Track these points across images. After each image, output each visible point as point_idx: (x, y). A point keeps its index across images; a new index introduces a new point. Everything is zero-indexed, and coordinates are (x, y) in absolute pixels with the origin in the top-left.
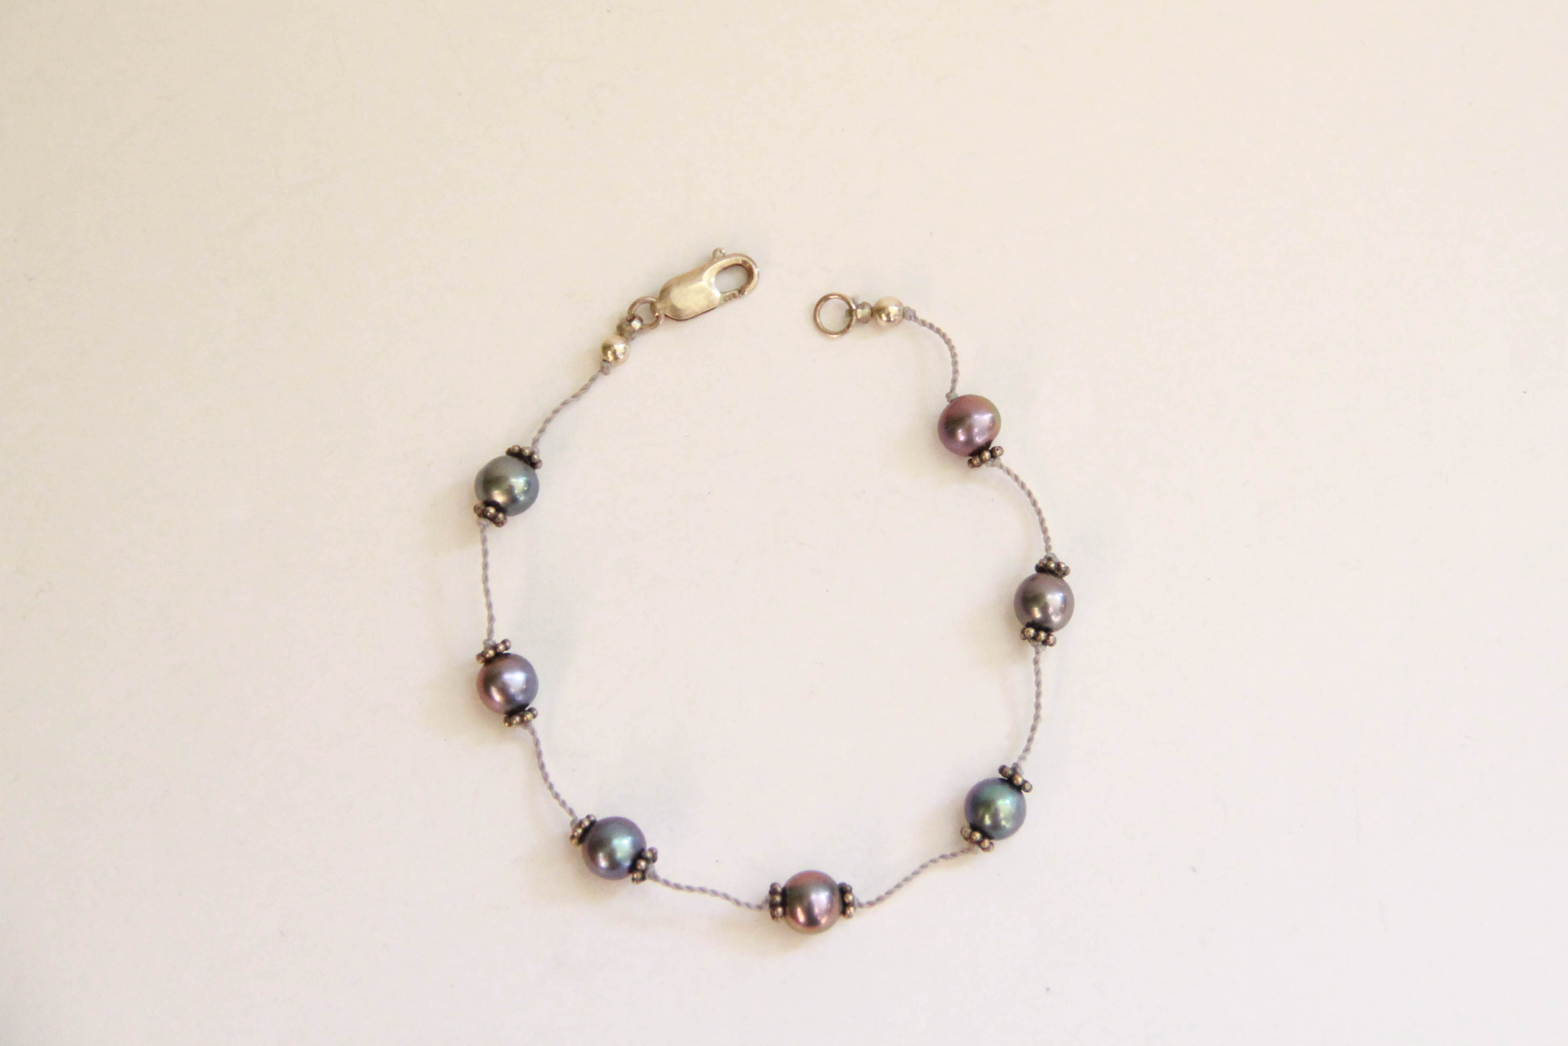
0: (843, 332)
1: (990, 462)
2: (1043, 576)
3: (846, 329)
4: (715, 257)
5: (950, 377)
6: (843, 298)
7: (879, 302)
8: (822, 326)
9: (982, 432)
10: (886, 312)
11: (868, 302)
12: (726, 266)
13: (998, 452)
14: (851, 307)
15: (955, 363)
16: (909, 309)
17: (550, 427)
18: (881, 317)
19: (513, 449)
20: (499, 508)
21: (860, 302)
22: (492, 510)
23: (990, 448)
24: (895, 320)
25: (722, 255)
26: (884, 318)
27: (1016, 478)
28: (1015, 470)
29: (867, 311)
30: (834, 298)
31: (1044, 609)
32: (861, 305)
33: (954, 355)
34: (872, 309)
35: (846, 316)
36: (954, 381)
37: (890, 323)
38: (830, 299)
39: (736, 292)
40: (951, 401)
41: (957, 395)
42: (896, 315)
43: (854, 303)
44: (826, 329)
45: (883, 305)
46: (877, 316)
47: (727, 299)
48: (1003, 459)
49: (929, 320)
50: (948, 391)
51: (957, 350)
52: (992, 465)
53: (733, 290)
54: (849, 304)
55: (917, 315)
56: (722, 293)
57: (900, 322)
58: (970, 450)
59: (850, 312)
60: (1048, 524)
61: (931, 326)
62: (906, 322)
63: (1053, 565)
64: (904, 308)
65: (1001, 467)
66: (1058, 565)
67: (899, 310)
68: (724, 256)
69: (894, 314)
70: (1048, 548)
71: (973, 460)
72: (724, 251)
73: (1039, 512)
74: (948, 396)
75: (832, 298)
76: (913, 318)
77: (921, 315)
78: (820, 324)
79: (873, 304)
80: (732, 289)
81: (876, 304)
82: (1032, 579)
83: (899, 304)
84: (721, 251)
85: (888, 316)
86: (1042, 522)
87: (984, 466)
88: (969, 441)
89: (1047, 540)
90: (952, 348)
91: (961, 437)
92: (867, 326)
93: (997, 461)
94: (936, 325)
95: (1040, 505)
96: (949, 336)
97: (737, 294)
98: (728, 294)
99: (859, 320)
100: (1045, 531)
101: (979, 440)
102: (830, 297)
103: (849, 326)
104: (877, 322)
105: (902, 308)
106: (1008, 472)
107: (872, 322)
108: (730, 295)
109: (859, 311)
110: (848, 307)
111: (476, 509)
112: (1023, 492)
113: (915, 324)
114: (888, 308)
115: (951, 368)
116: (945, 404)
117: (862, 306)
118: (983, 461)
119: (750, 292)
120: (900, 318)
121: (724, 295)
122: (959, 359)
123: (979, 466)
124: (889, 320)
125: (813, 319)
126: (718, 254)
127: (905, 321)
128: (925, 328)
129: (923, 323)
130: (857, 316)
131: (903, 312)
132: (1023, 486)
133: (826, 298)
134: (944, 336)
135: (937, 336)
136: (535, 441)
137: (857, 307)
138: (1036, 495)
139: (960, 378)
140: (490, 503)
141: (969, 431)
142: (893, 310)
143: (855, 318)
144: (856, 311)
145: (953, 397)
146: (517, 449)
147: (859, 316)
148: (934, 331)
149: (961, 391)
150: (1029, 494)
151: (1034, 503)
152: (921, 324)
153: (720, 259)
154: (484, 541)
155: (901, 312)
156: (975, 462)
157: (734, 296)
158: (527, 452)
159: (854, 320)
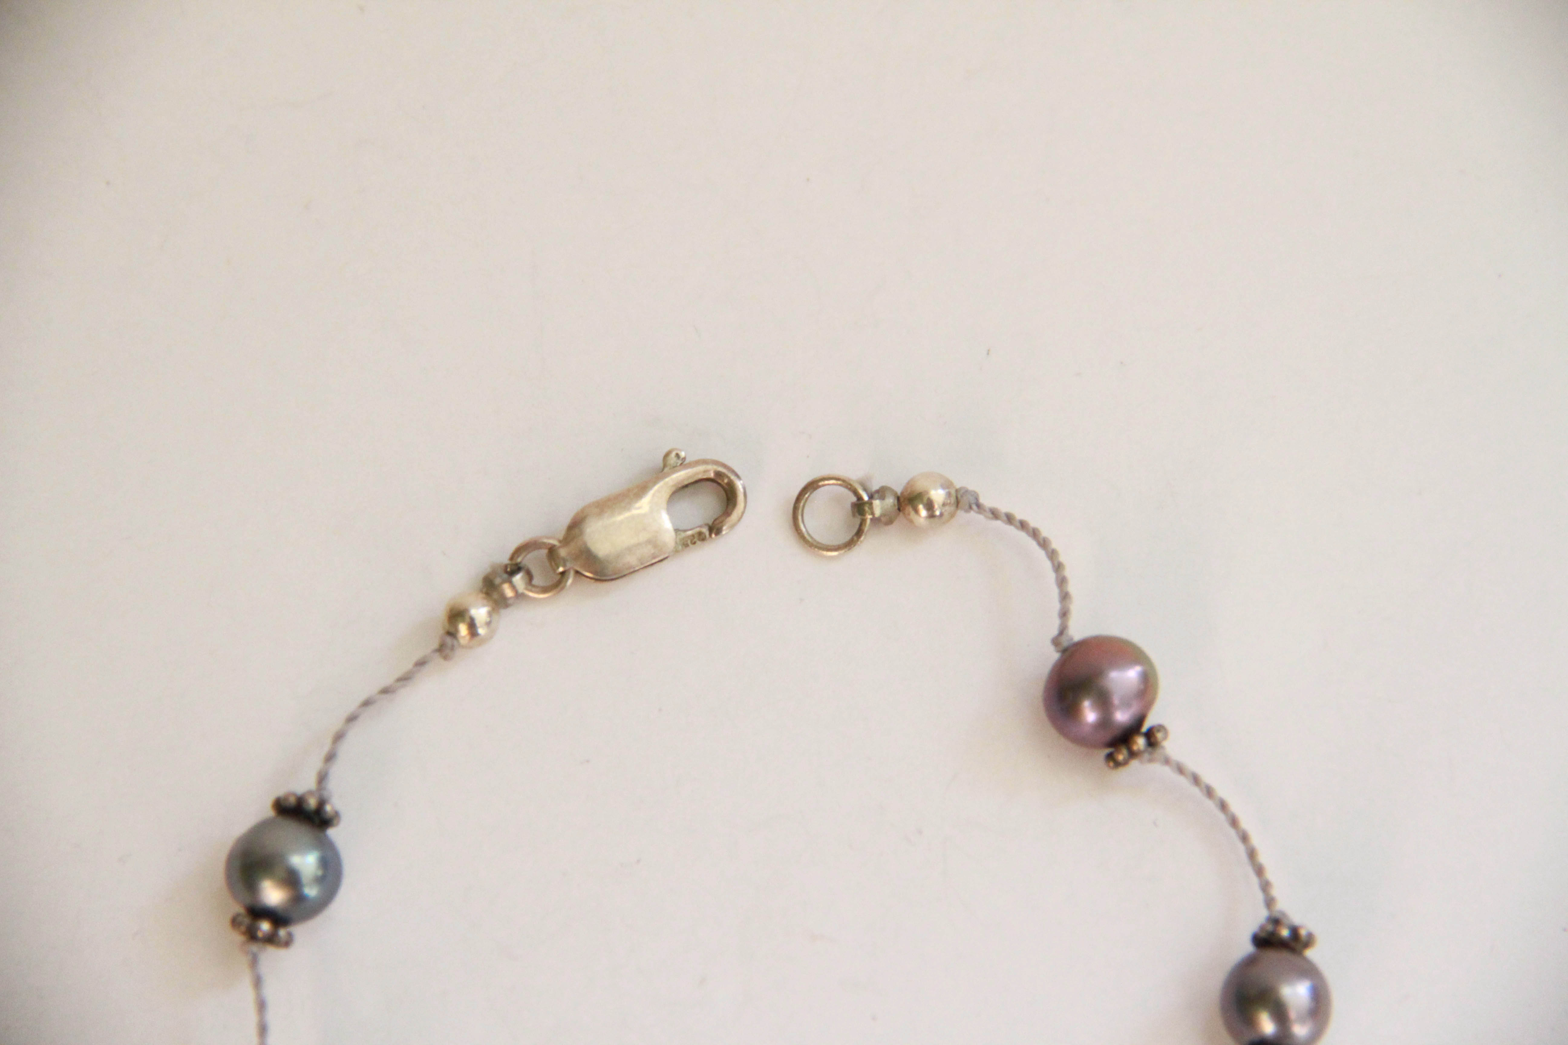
0: (849, 544)
1: (1146, 756)
2: (1272, 956)
3: (855, 538)
4: (665, 467)
5: (1056, 606)
6: (847, 484)
7: (910, 484)
8: (812, 538)
9: (1126, 704)
10: (925, 500)
11: (889, 485)
12: (686, 483)
13: (1159, 735)
14: (860, 498)
15: (1062, 582)
16: (967, 491)
17: (345, 749)
18: (917, 511)
19: (286, 798)
20: (279, 918)
21: (875, 487)
22: (265, 926)
23: (1144, 729)
24: (941, 515)
25: (680, 462)
26: (923, 513)
27: (1196, 780)
28: (1191, 765)
29: (890, 501)
30: (829, 484)
31: (1280, 1014)
32: (877, 491)
33: (1058, 567)
34: (898, 499)
35: (854, 515)
36: (1064, 614)
37: (936, 520)
38: (819, 487)
39: (705, 530)
40: (1064, 651)
41: (1072, 639)
42: (944, 505)
43: (865, 490)
44: (818, 543)
45: (920, 486)
46: (909, 509)
47: (689, 542)
48: (1170, 746)
49: (1004, 508)
50: (1055, 632)
51: (1062, 558)
52: (1151, 761)
53: (700, 526)
54: (855, 493)
55: (982, 500)
56: (677, 531)
57: (952, 515)
58: (1108, 736)
59: (859, 507)
60: (1263, 858)
61: (1009, 519)
62: (962, 516)
63: (1285, 933)
64: (957, 491)
65: (1167, 761)
66: (1295, 931)
67: (949, 494)
68: (683, 464)
69: (941, 503)
70: (1269, 902)
71: (1116, 755)
72: (683, 454)
73: (1244, 838)
74: (1056, 642)
75: (824, 485)
76: (974, 507)
77: (987, 501)
78: (806, 535)
79: (899, 490)
80: (697, 525)
81: (906, 488)
82: (1249, 963)
83: (947, 485)
84: (678, 455)
85: (930, 506)
86: (1252, 854)
87: (1134, 763)
88: (1105, 721)
89: (1265, 886)
90: (1052, 555)
91: (1090, 715)
92: (892, 528)
93: (1158, 753)
94: (1019, 516)
95: (1245, 823)
96: (1044, 533)
97: (707, 533)
98: (690, 533)
99: (876, 521)
100: (1259, 871)
101: (1122, 717)
102: (821, 483)
103: (859, 533)
104: (911, 521)
105: (953, 492)
106: (1180, 770)
107: (900, 520)
108: (693, 536)
109: (877, 503)
110: (854, 499)
111: (235, 922)
112: (1210, 804)
113: (981, 517)
114: (927, 492)
115: (1055, 592)
116: (1053, 656)
117: (881, 493)
118: (1133, 754)
119: (732, 527)
120: (953, 508)
121: (683, 535)
122: (1068, 573)
123: (1125, 763)
124: (932, 516)
125: (792, 523)
126: (672, 458)
127: (961, 514)
128: (998, 524)
129: (995, 514)
130: (873, 513)
131: (957, 498)
132: (1209, 792)
133: (812, 486)
134: (1034, 534)
135: (1022, 535)
136: (322, 778)
137: (871, 497)
138: (1235, 807)
139: (1075, 608)
140: (258, 912)
141: (1104, 702)
142: (938, 495)
143: (869, 517)
144: (871, 504)
145: (1065, 643)
146: (292, 800)
147: (878, 512)
148: (1016, 527)
149: (1078, 632)
150: (1223, 806)
151: (1234, 822)
152: (991, 516)
153: (675, 469)
154: (258, 982)
155: (953, 500)
156: (1121, 757)
157: (701, 537)
158: (312, 803)
159: (868, 522)
